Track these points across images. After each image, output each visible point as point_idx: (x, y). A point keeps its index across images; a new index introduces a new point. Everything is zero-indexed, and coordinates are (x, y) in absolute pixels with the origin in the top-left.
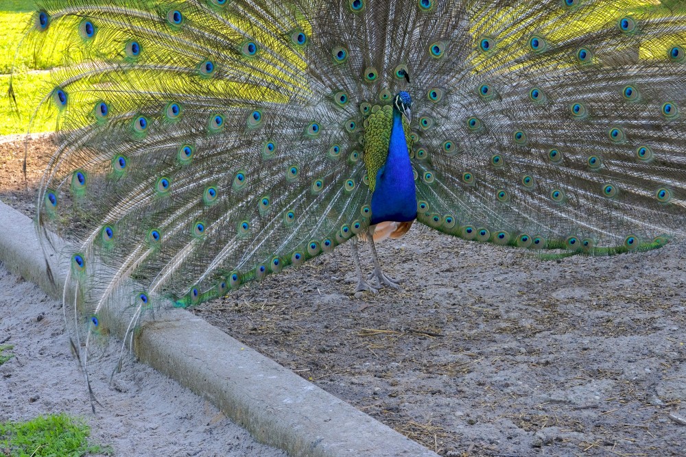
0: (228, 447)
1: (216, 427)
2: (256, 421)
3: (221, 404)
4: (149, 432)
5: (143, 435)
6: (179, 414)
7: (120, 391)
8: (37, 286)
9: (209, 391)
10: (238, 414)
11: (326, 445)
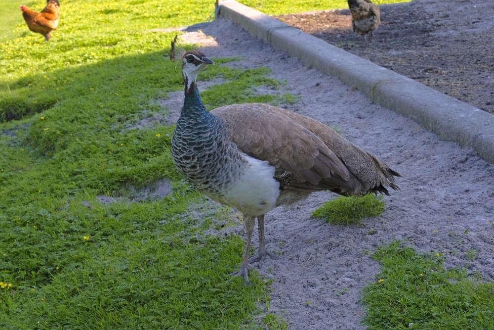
0: (423, 143)
1: (416, 133)
2: (441, 127)
3: (420, 120)
4: (376, 135)
5: (371, 137)
6: (395, 127)
7: (360, 118)
8: (318, 70)
9: (413, 114)
10: (430, 125)
11: (484, 136)
